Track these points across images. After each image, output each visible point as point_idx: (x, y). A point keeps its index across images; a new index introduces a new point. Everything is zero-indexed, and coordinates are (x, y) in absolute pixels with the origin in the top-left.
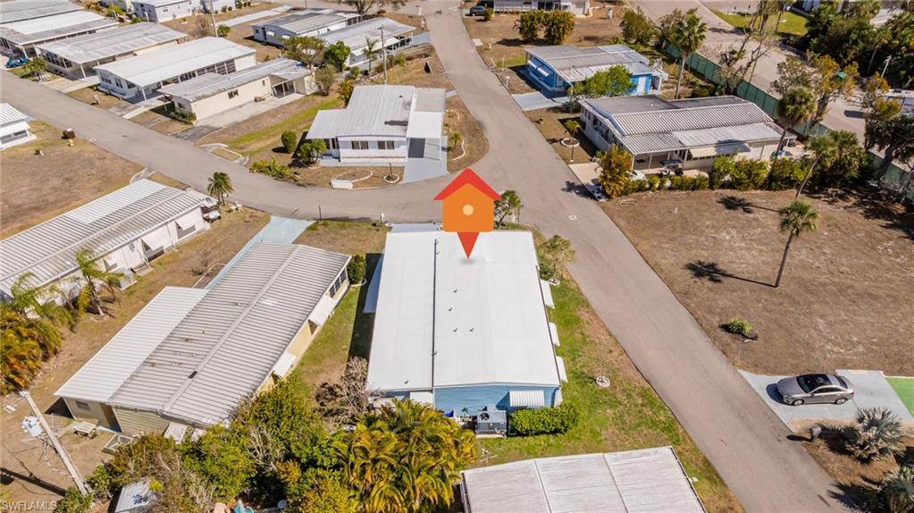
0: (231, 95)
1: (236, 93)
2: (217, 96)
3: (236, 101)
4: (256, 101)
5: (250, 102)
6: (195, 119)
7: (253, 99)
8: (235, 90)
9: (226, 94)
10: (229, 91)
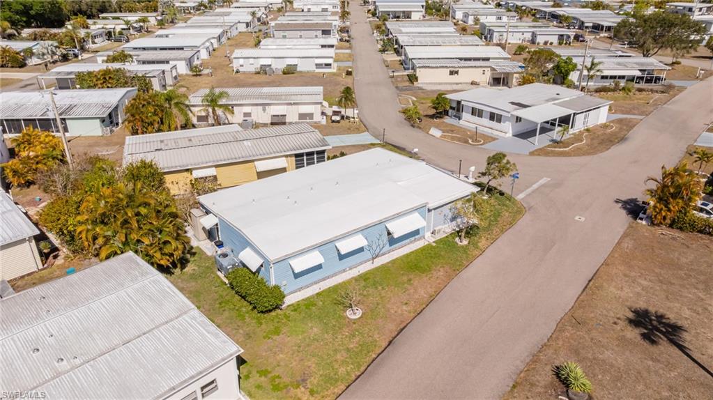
0: (451, 73)
1: (457, 72)
2: (439, 69)
3: (454, 78)
4: (472, 84)
5: (467, 83)
6: (417, 81)
7: (470, 82)
8: (457, 69)
9: (448, 70)
10: (452, 69)
